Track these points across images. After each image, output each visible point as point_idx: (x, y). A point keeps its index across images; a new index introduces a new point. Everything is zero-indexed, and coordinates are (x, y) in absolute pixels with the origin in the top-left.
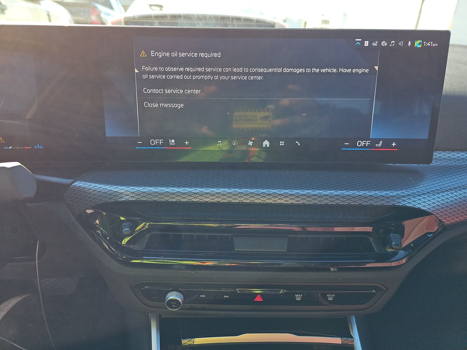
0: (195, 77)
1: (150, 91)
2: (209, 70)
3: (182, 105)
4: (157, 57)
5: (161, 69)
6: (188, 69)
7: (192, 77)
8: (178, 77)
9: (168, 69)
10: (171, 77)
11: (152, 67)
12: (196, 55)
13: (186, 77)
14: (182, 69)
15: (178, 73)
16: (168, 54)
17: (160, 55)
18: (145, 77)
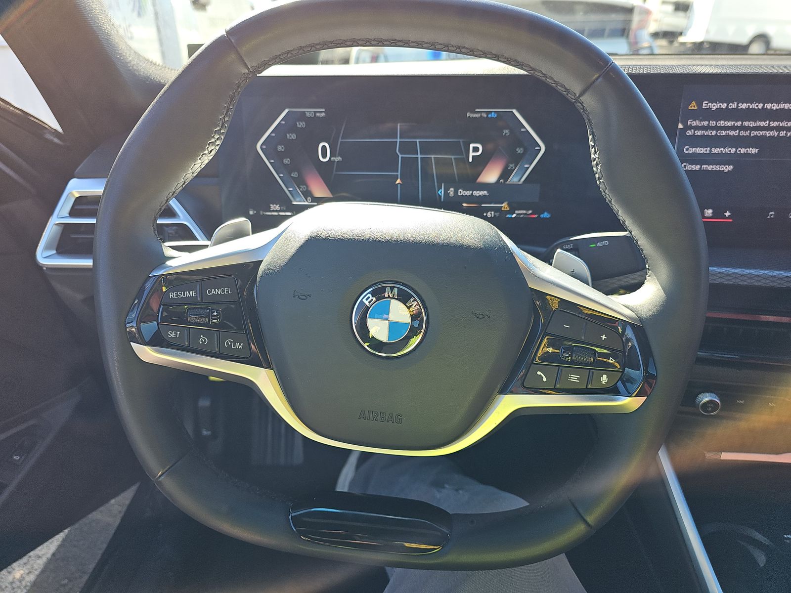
0: (754, 133)
1: (692, 150)
2: (775, 124)
3: (730, 168)
4: (710, 109)
5: (713, 123)
6: (746, 124)
7: (750, 133)
8: (732, 133)
9: (722, 123)
10: (723, 133)
11: (701, 121)
12: (761, 106)
13: (743, 133)
14: (739, 124)
15: (734, 128)
16: (724, 106)
17: (714, 106)
18: (690, 133)
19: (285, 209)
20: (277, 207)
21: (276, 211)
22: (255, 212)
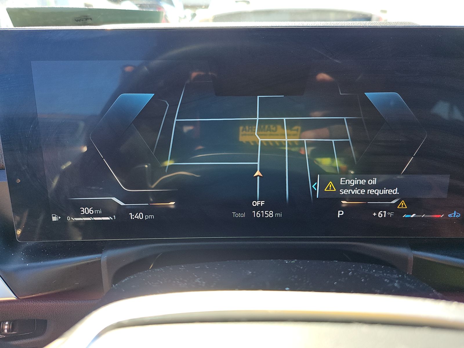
19: (100, 212)
20: (90, 211)
21: (89, 216)
22: (60, 218)
